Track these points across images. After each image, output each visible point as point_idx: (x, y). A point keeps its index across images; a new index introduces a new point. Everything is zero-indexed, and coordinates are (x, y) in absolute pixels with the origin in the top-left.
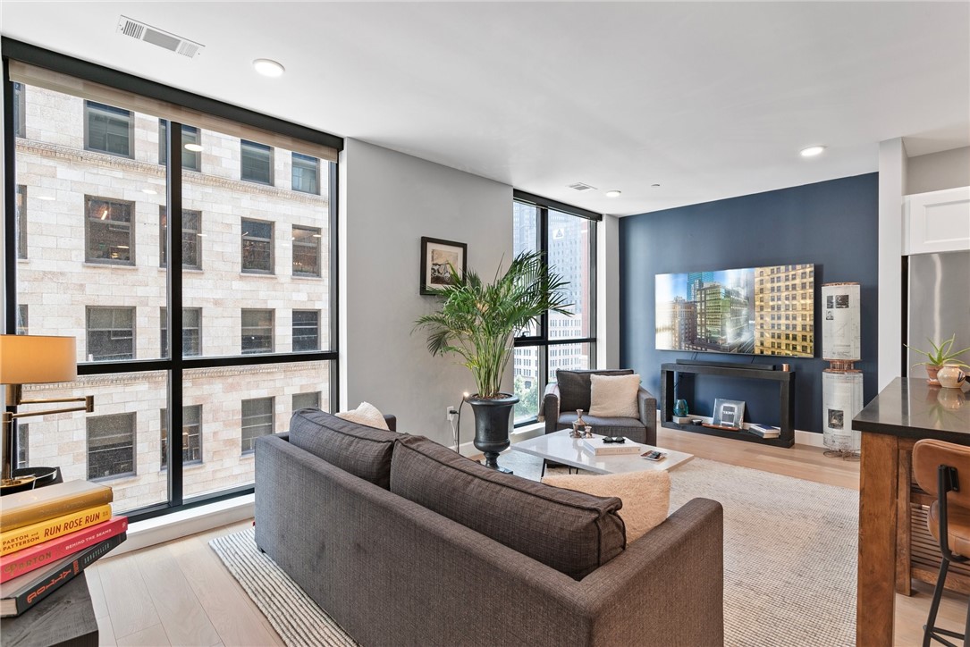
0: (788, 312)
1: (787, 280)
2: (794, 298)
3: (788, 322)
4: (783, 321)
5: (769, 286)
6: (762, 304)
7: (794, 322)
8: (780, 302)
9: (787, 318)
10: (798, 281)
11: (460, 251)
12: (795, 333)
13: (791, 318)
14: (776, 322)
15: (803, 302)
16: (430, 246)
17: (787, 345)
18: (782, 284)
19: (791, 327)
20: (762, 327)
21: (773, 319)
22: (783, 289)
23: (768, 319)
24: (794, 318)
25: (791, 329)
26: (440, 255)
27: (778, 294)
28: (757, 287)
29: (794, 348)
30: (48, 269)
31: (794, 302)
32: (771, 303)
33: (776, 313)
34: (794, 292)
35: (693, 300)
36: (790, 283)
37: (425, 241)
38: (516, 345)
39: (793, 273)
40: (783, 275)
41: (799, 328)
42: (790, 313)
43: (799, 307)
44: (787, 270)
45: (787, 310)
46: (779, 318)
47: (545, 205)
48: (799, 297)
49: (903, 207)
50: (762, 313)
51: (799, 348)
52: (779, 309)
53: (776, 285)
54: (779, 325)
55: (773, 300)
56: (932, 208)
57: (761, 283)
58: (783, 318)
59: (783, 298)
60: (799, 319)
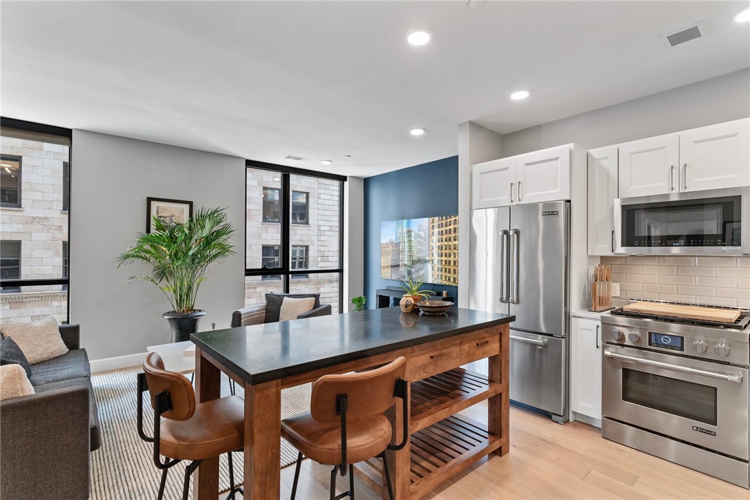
1: (446, 226)
2: (450, 239)
3: (446, 259)
4: (444, 258)
5: (437, 230)
7: (450, 259)
8: (442, 243)
9: (446, 256)
11: (187, 207)
13: (448, 255)
15: (454, 243)
16: (154, 205)
18: (444, 229)
20: (433, 263)
21: (438, 256)
22: (444, 233)
23: (436, 256)
24: (450, 256)
26: (165, 209)
27: (442, 237)
28: (431, 231)
29: (449, 279)
30: (35, 216)
31: (450, 243)
32: (438, 244)
35: (398, 241)
36: (448, 228)
37: (149, 200)
38: (246, 275)
39: (449, 220)
40: (444, 222)
41: (452, 263)
42: (447, 251)
43: (452, 248)
44: (446, 218)
45: (446, 249)
46: (442, 256)
47: (286, 172)
48: (452, 239)
49: (471, 174)
51: (452, 279)
52: (442, 248)
53: (441, 229)
54: (442, 261)
56: (484, 175)
57: (433, 229)
58: (444, 256)
59: (444, 240)
60: (452, 256)
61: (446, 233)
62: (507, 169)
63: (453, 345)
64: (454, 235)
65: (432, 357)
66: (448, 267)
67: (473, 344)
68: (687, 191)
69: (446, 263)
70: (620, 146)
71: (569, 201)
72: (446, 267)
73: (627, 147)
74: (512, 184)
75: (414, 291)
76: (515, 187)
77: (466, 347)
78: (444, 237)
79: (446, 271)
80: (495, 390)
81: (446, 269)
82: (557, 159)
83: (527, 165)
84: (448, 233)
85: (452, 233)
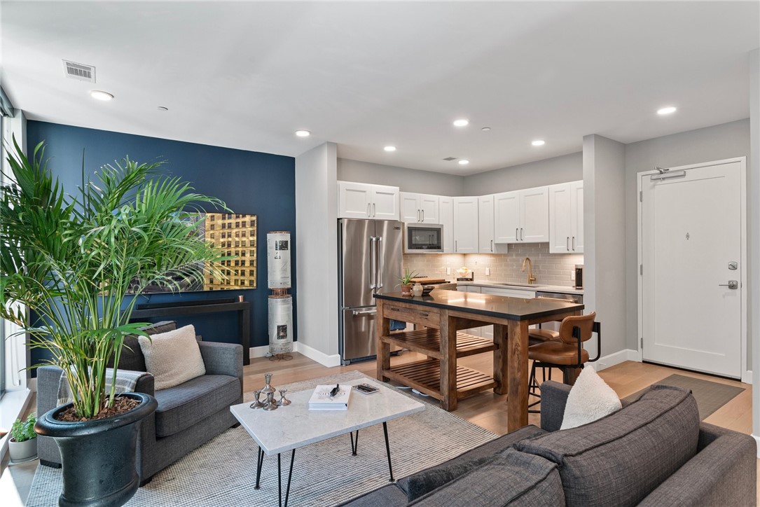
0: (238, 249)
2: (244, 235)
3: (237, 258)
4: (233, 258)
6: (213, 241)
7: (243, 258)
8: (230, 239)
12: (244, 268)
13: (240, 254)
15: (251, 239)
17: (236, 281)
19: (240, 263)
22: (233, 226)
24: (243, 254)
25: (240, 265)
27: (229, 231)
29: (243, 283)
31: (244, 239)
32: (222, 240)
33: (226, 250)
34: (244, 229)
41: (247, 264)
42: (240, 249)
45: (237, 246)
51: (247, 283)
52: (229, 245)
54: (229, 261)
55: (223, 236)
60: (248, 255)
64: (251, 229)
76: (371, 207)
78: (234, 231)
79: (237, 274)
81: (237, 271)
84: (241, 226)
85: (247, 226)
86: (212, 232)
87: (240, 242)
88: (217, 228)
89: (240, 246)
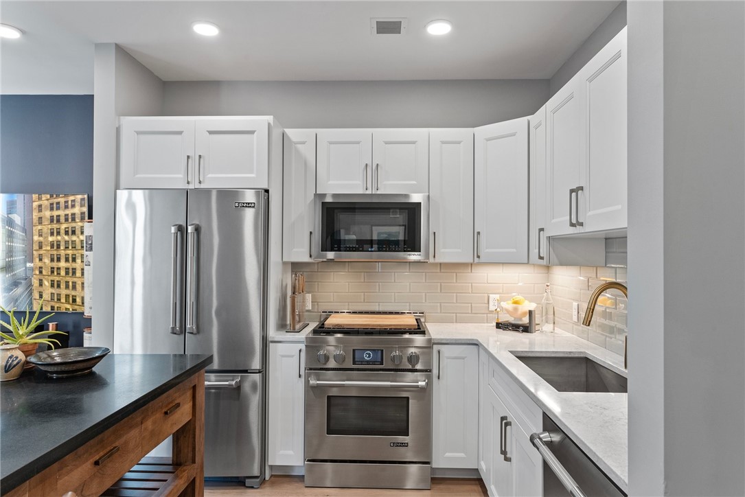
1: (66, 207)
3: (67, 265)
4: (63, 264)
5: (47, 214)
6: (41, 239)
7: (74, 265)
8: (59, 238)
9: (67, 260)
10: (77, 210)
12: (75, 280)
13: (70, 259)
14: (55, 264)
17: (67, 296)
18: (61, 213)
19: (70, 270)
20: (41, 272)
21: (52, 260)
22: (62, 219)
23: (47, 260)
24: (74, 260)
25: (70, 273)
27: (58, 226)
28: (36, 215)
29: (74, 300)
31: (74, 238)
32: (51, 239)
33: (55, 253)
34: (72, 226)
36: (69, 212)
39: (71, 199)
40: (61, 201)
41: (78, 273)
42: (70, 252)
43: (79, 247)
44: (66, 195)
45: (67, 248)
46: (59, 259)
48: (78, 232)
49: (118, 130)
50: (41, 252)
51: (78, 300)
52: (58, 246)
53: (55, 213)
54: (59, 269)
55: (52, 234)
56: (142, 137)
57: (40, 211)
58: (63, 260)
59: (62, 232)
60: (79, 261)
61: (67, 220)
62: (180, 133)
63: (131, 427)
64: (81, 224)
65: (97, 463)
66: (71, 280)
67: (159, 415)
68: (378, 192)
69: (67, 273)
70: (320, 131)
71: (267, 191)
72: (68, 279)
73: (326, 134)
74: (188, 157)
75: (21, 337)
76: (194, 163)
77: (149, 424)
78: (63, 226)
79: (67, 287)
80: (188, 477)
81: (67, 283)
82: (252, 132)
83: (211, 133)
84: (70, 220)
85: (77, 220)
86: (40, 227)
87: (70, 242)
88: (46, 222)
89: (70, 248)
